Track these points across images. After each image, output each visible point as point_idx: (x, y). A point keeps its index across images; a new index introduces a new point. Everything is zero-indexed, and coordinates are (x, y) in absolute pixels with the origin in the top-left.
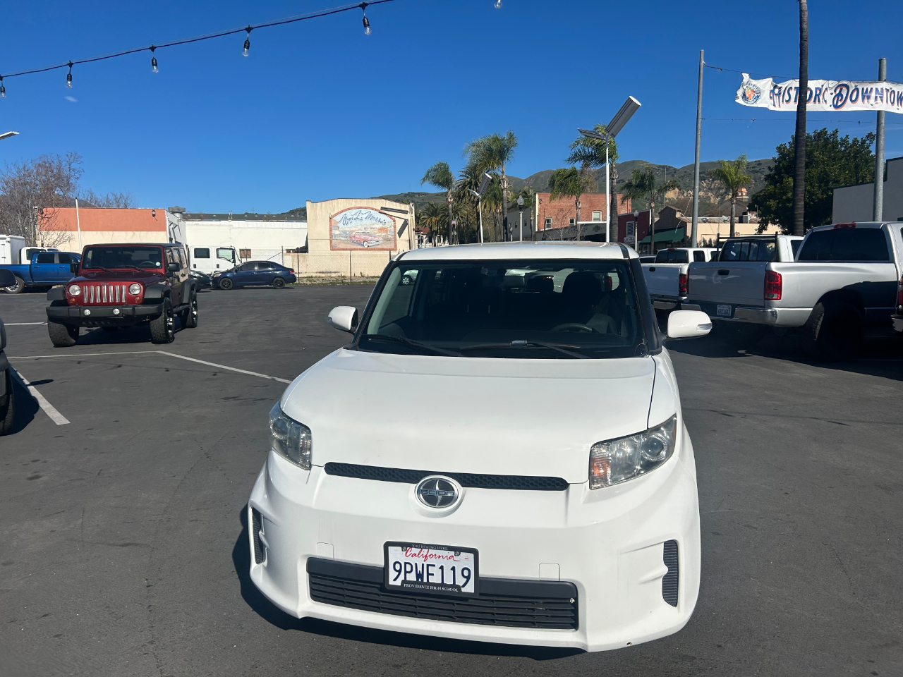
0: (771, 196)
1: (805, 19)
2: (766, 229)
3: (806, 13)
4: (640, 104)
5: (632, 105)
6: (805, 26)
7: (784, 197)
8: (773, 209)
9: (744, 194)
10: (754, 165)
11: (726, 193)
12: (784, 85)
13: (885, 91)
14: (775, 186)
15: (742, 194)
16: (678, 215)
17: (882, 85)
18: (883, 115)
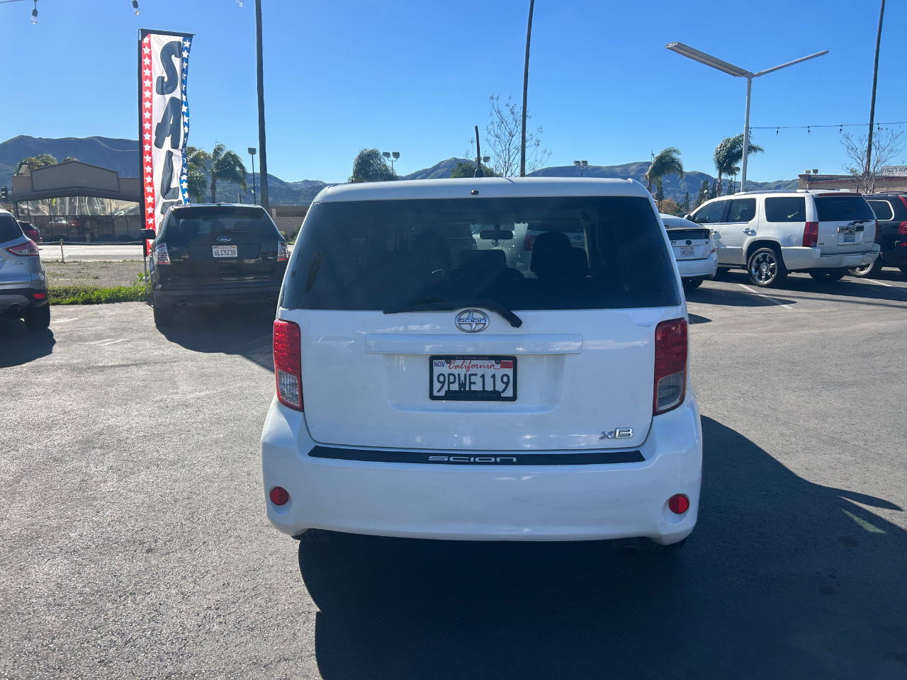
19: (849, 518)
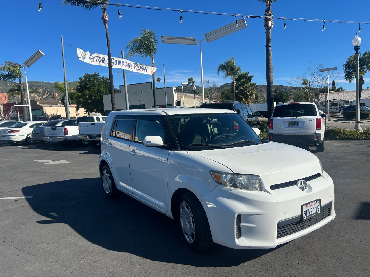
0: (80, 97)
1: (108, 32)
2: (79, 110)
3: (108, 30)
4: (44, 54)
5: (40, 54)
6: (108, 35)
7: (85, 97)
8: (82, 102)
9: (57, 96)
10: (54, 84)
11: (43, 95)
12: (94, 55)
13: (125, 62)
14: (81, 93)
15: (56, 96)
16: (38, 104)
17: (124, 60)
18: (125, 70)
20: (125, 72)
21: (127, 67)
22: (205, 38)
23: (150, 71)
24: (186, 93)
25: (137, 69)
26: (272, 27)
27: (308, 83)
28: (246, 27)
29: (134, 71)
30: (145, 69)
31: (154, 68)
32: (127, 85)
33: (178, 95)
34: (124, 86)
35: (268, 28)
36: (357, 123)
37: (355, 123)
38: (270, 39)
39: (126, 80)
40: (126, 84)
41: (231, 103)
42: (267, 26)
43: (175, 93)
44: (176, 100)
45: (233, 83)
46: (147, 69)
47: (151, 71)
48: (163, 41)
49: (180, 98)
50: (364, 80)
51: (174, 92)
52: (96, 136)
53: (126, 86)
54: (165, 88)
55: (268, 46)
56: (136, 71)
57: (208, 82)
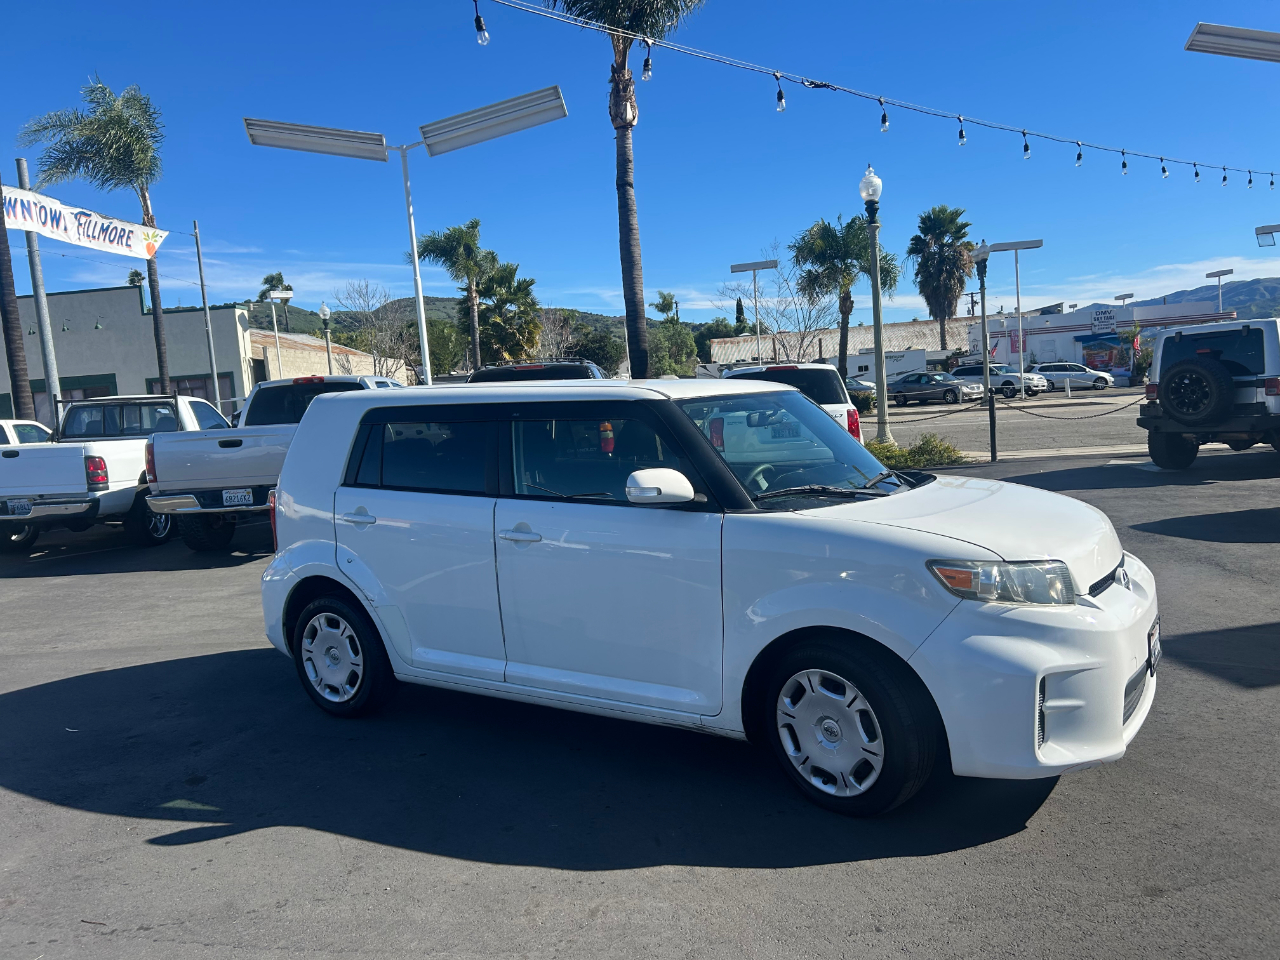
13: (32, 206)
17: (28, 196)
18: (35, 238)
19: (207, 804)
20: (36, 246)
21: (44, 223)
22: (422, 139)
23: (142, 242)
24: (287, 330)
25: (88, 236)
26: (635, 123)
27: (674, 306)
28: (565, 115)
29: (77, 243)
30: (123, 237)
31: (158, 232)
32: (48, 295)
33: (254, 339)
34: (33, 299)
35: (623, 127)
36: (882, 423)
37: (877, 425)
38: (630, 161)
39: (40, 275)
40: (42, 293)
41: (577, 366)
42: (619, 119)
43: (245, 330)
44: (250, 355)
45: (468, 299)
46: (129, 237)
47: (145, 243)
48: (251, 135)
49: (265, 349)
50: (853, 302)
51: (240, 328)
52: (24, 502)
53: (44, 300)
54: (203, 309)
55: (623, 185)
56: (85, 242)
57: (364, 291)
